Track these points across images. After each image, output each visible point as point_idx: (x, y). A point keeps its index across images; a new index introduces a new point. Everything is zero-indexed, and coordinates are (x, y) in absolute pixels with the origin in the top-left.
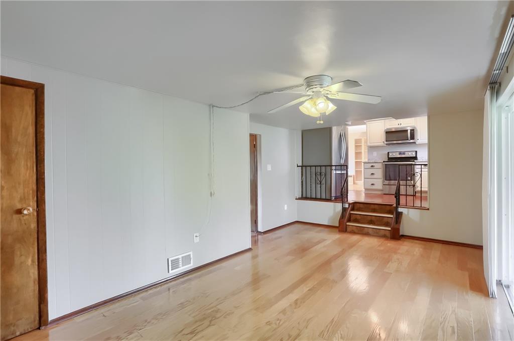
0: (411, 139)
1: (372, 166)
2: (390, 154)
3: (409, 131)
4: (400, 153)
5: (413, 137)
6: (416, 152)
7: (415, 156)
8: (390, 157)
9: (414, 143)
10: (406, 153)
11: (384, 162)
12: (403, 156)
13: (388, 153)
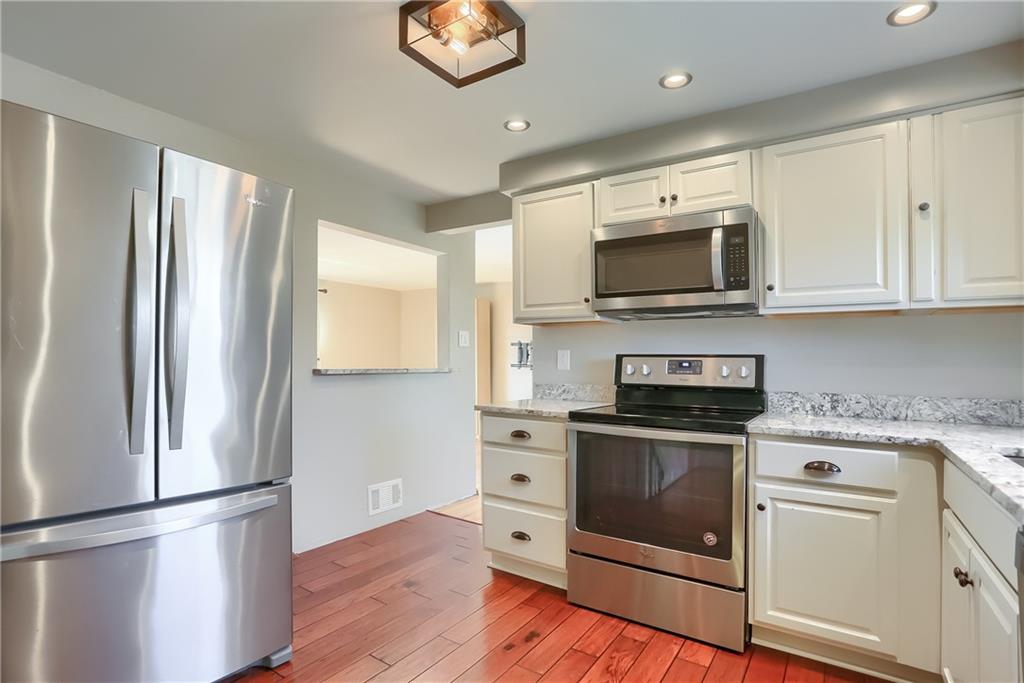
0: (729, 287)
1: (519, 435)
2: (628, 368)
3: (717, 236)
4: (678, 363)
5: (738, 272)
6: (760, 360)
7: (751, 383)
8: (624, 380)
9: (749, 308)
10: (708, 363)
11: (575, 416)
12: (692, 380)
13: (619, 358)
